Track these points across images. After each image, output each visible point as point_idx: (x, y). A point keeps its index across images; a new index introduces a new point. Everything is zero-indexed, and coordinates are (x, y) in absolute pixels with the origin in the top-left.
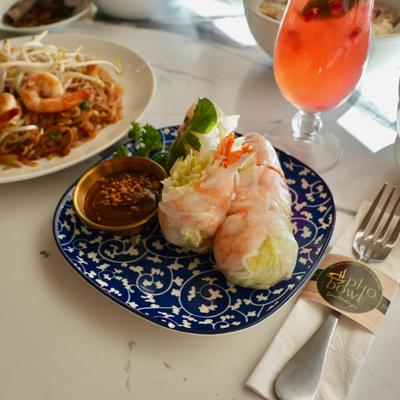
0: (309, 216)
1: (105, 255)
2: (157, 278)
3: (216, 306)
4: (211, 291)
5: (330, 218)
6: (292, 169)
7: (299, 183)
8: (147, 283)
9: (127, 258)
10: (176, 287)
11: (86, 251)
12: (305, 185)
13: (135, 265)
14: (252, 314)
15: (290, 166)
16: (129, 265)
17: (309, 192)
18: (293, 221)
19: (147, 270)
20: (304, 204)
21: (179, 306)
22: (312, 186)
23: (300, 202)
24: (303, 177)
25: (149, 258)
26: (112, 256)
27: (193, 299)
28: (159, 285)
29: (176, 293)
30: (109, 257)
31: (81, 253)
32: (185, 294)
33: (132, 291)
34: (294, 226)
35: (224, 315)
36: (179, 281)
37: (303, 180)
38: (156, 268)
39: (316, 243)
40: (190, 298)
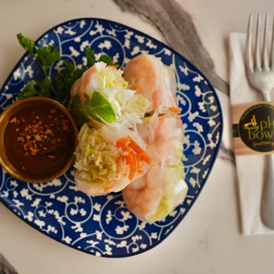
0: (200, 128)
1: (35, 189)
2: (81, 206)
3: (128, 227)
4: (123, 213)
5: (218, 137)
6: (186, 74)
7: (193, 90)
8: (73, 212)
9: (53, 189)
10: (96, 212)
11: (19, 190)
12: (198, 92)
13: (61, 195)
14: (154, 236)
15: (185, 70)
16: (57, 196)
17: (202, 101)
18: (186, 134)
19: (71, 199)
20: (197, 114)
21: (100, 231)
22: (204, 94)
23: (193, 112)
24: (196, 83)
25: (71, 188)
26: (41, 189)
27: (110, 222)
28: (83, 213)
29: (97, 218)
30: (38, 191)
31: (15, 194)
32: (104, 218)
33: (64, 224)
34: (187, 140)
35: (134, 235)
36: (97, 207)
37: (197, 87)
38: (78, 196)
39: (204, 163)
40: (108, 221)
